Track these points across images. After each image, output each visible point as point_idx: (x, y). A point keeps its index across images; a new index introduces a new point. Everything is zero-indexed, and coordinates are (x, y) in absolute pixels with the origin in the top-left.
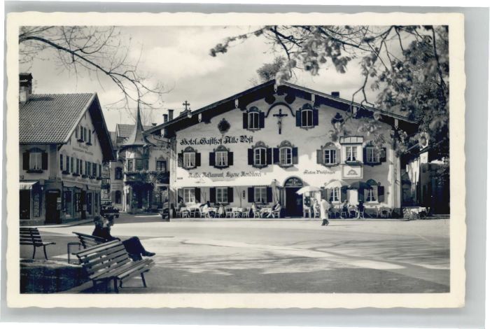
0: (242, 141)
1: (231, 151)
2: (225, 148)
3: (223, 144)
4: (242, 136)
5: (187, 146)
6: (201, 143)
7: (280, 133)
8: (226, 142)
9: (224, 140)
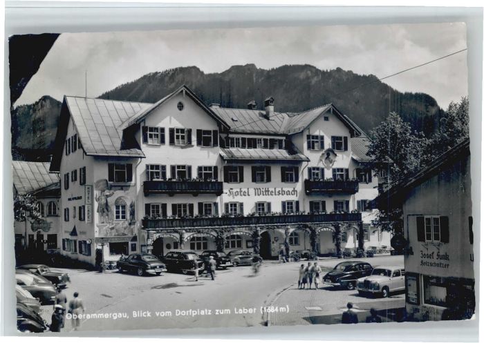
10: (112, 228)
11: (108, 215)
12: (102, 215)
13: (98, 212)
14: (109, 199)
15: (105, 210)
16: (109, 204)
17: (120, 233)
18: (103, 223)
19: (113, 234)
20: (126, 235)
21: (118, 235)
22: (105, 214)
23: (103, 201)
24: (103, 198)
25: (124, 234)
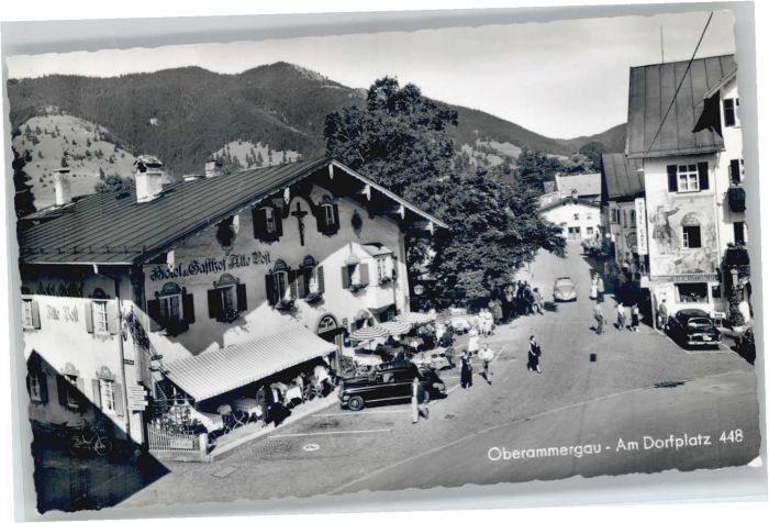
0: (256, 263)
1: (242, 282)
2: (231, 277)
3: (229, 271)
4: (254, 254)
5: (165, 281)
6: (191, 272)
7: (302, 244)
8: (232, 265)
9: (228, 262)
10: (679, 262)
11: (670, 242)
12: (661, 241)
13: (654, 237)
14: (671, 218)
15: (666, 235)
16: (672, 226)
17: (691, 268)
18: (663, 253)
19: (681, 271)
20: (701, 271)
21: (689, 272)
22: (665, 241)
23: (662, 222)
24: (661, 216)
25: (699, 271)
